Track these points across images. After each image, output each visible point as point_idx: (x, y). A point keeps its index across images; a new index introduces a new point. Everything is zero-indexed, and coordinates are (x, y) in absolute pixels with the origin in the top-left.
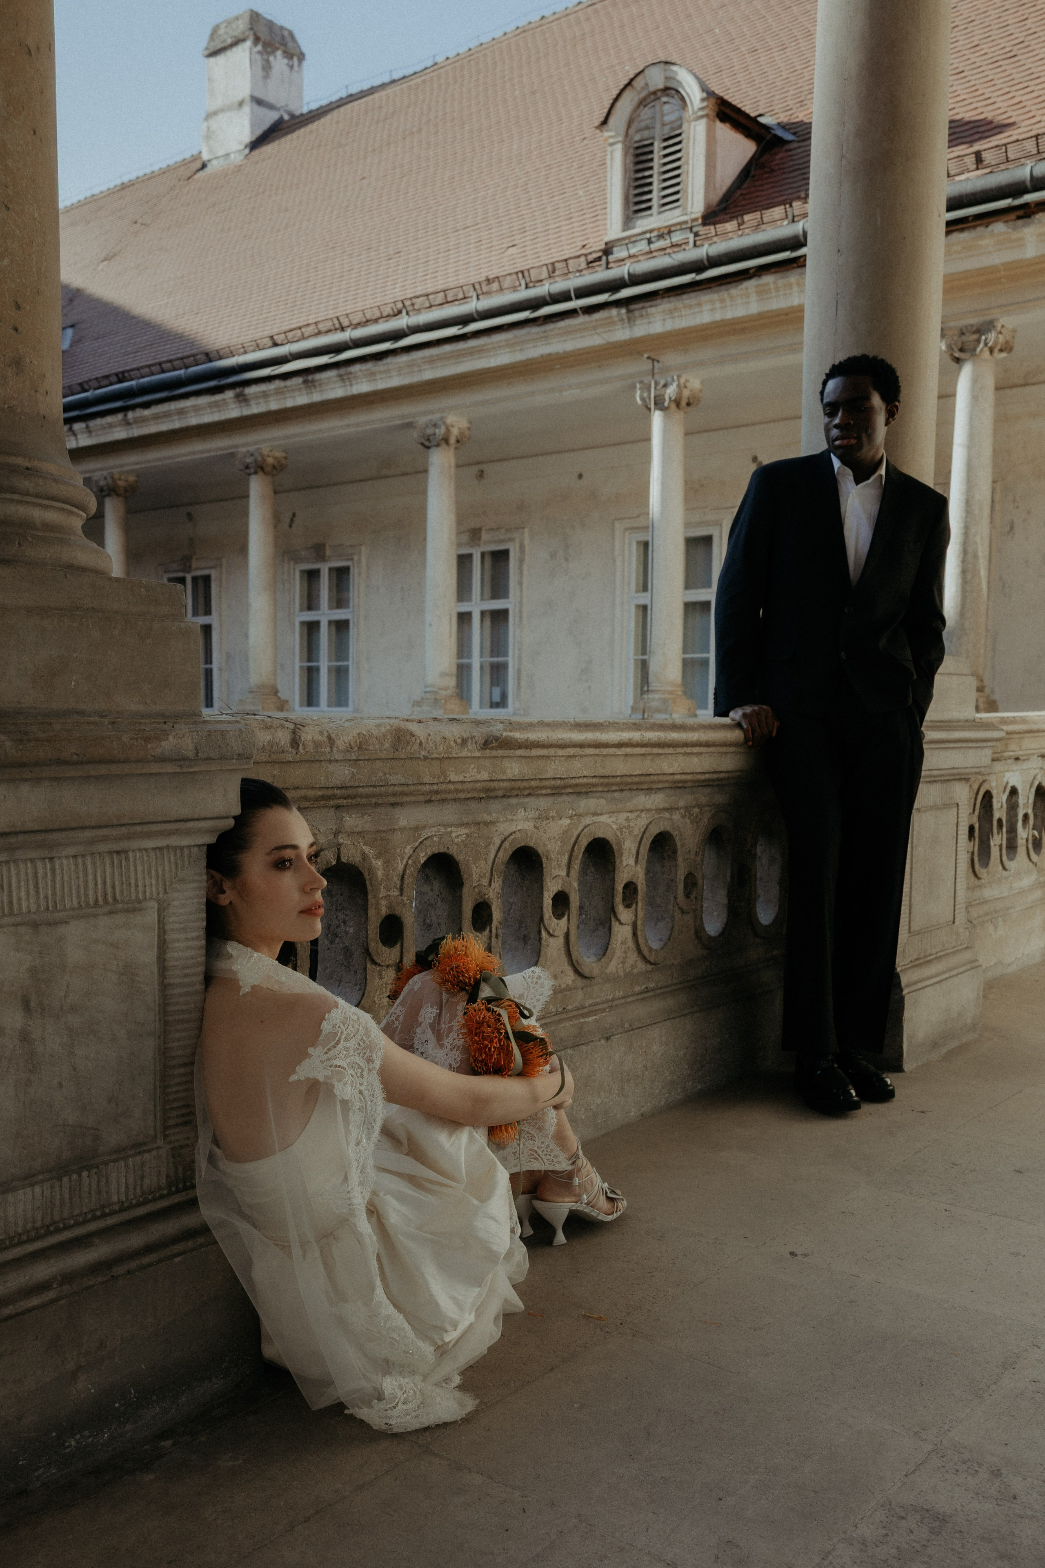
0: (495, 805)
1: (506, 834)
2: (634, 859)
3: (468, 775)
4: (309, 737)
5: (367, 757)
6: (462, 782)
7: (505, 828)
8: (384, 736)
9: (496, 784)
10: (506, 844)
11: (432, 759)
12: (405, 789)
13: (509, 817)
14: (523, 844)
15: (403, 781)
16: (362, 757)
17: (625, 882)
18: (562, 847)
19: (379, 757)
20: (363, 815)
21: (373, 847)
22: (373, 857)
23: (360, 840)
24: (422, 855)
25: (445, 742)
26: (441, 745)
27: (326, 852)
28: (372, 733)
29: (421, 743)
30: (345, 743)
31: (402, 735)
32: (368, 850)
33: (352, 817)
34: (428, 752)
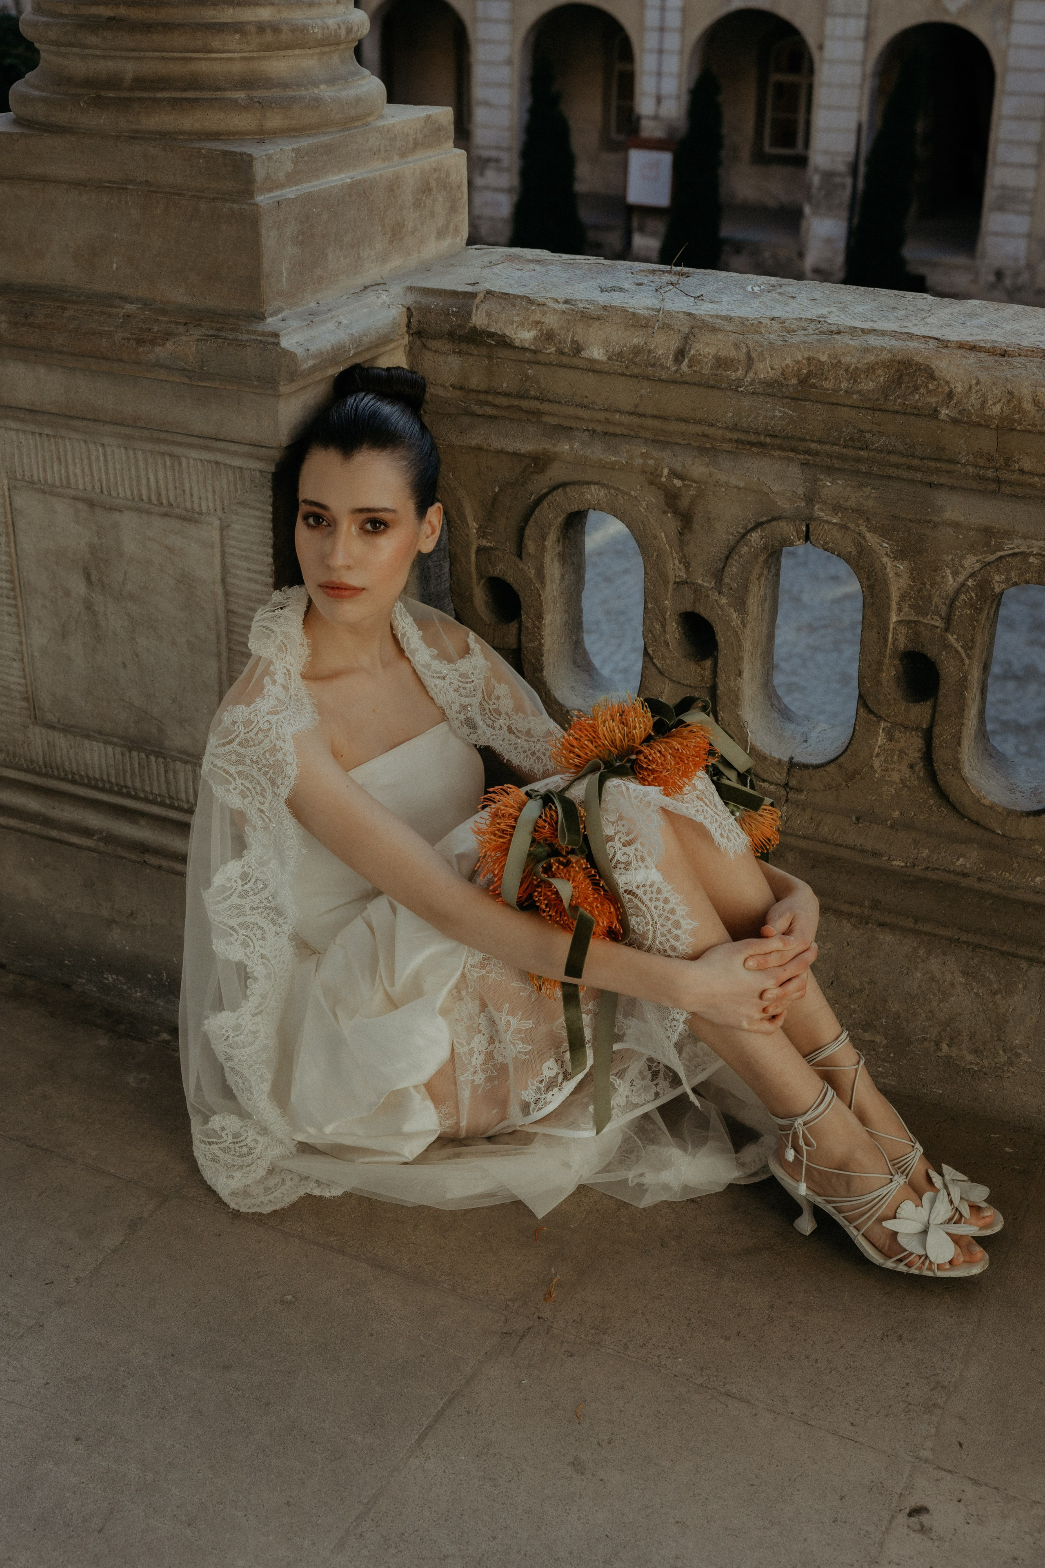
4: (712, 351)
5: (818, 398)
11: (972, 424)
12: (917, 462)
16: (808, 396)
19: (841, 403)
20: (861, 486)
21: (889, 540)
22: (887, 554)
23: (861, 522)
24: (997, 578)
25: (1009, 401)
26: (998, 407)
27: (783, 524)
28: (840, 362)
29: (950, 395)
30: (772, 369)
31: (908, 374)
32: (871, 538)
33: (837, 484)
34: (960, 412)
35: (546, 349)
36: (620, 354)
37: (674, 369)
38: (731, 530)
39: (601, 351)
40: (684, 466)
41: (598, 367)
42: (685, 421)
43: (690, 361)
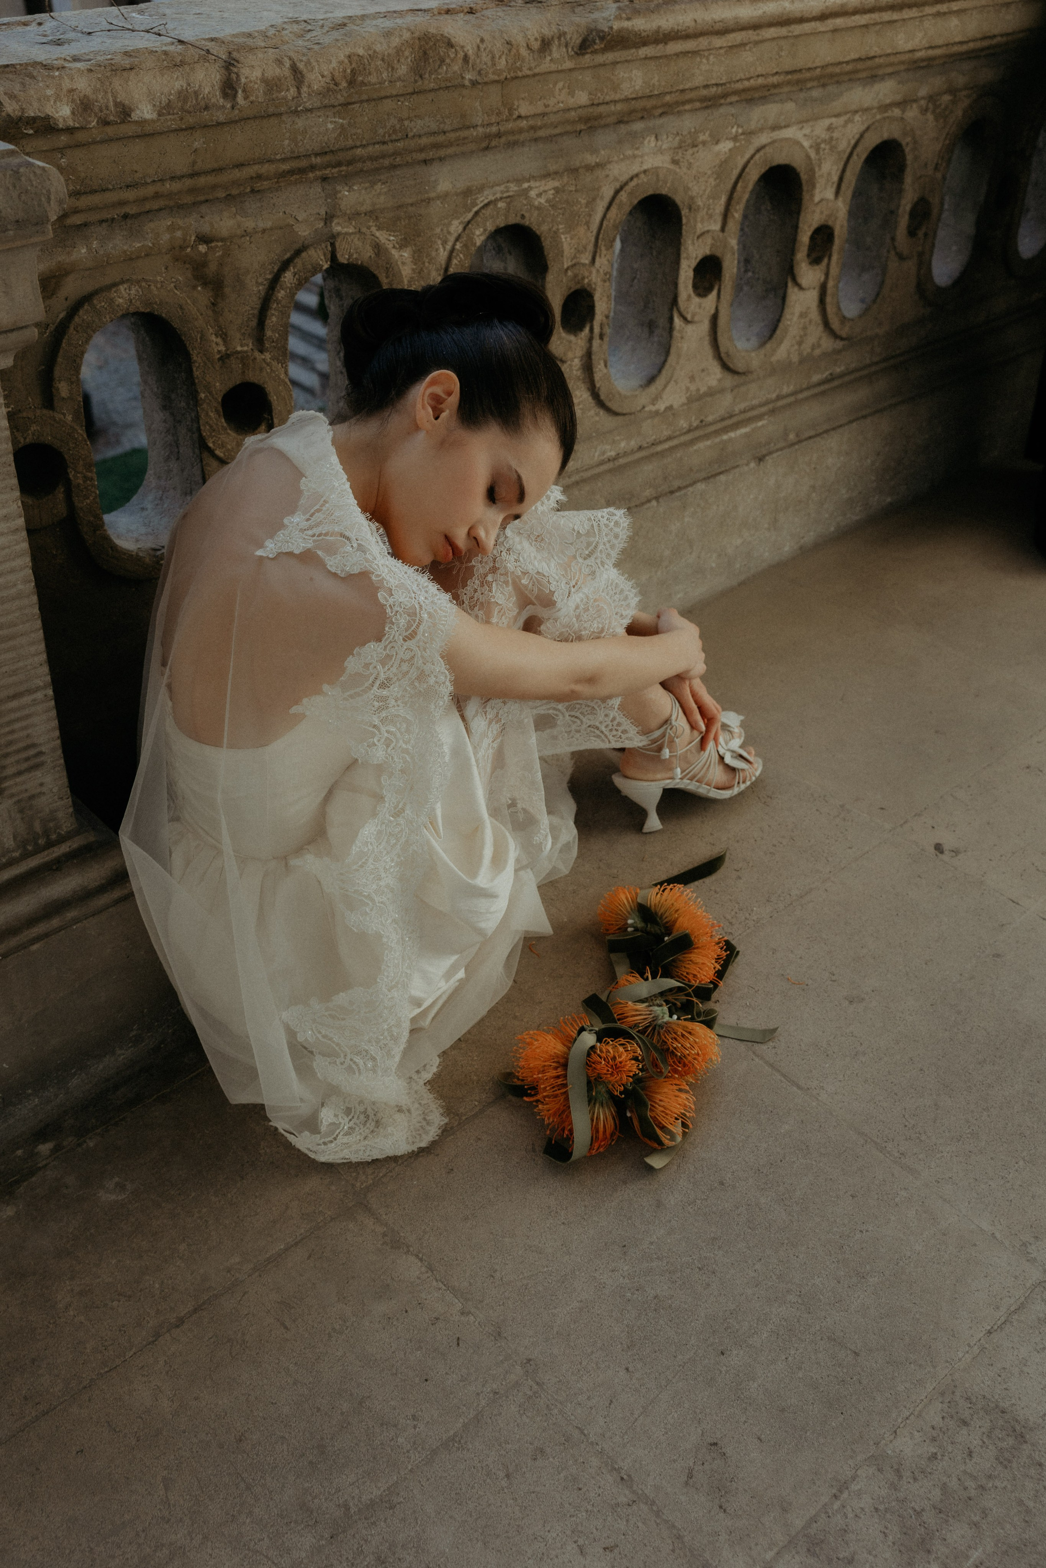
0: (603, 138)
1: (624, 178)
2: (833, 190)
3: (552, 101)
4: (257, 74)
5: (364, 97)
6: (544, 115)
7: (620, 170)
8: (399, 51)
9: (602, 109)
10: (623, 196)
11: (486, 83)
12: (440, 138)
13: (629, 152)
14: (651, 192)
15: (434, 126)
16: (355, 98)
17: (815, 225)
18: (717, 185)
19: (388, 94)
20: (373, 184)
21: (394, 232)
22: (394, 247)
23: (371, 224)
24: (478, 233)
25: (510, 51)
26: (504, 58)
27: (312, 252)
28: (375, 52)
29: (466, 59)
30: (323, 76)
31: (431, 48)
32: (384, 237)
33: (354, 190)
34: (479, 73)
35: (90, 122)
36: (169, 105)
37: (229, 106)
38: (260, 280)
39: (149, 107)
40: (211, 224)
41: (148, 129)
42: (240, 165)
43: (244, 91)
